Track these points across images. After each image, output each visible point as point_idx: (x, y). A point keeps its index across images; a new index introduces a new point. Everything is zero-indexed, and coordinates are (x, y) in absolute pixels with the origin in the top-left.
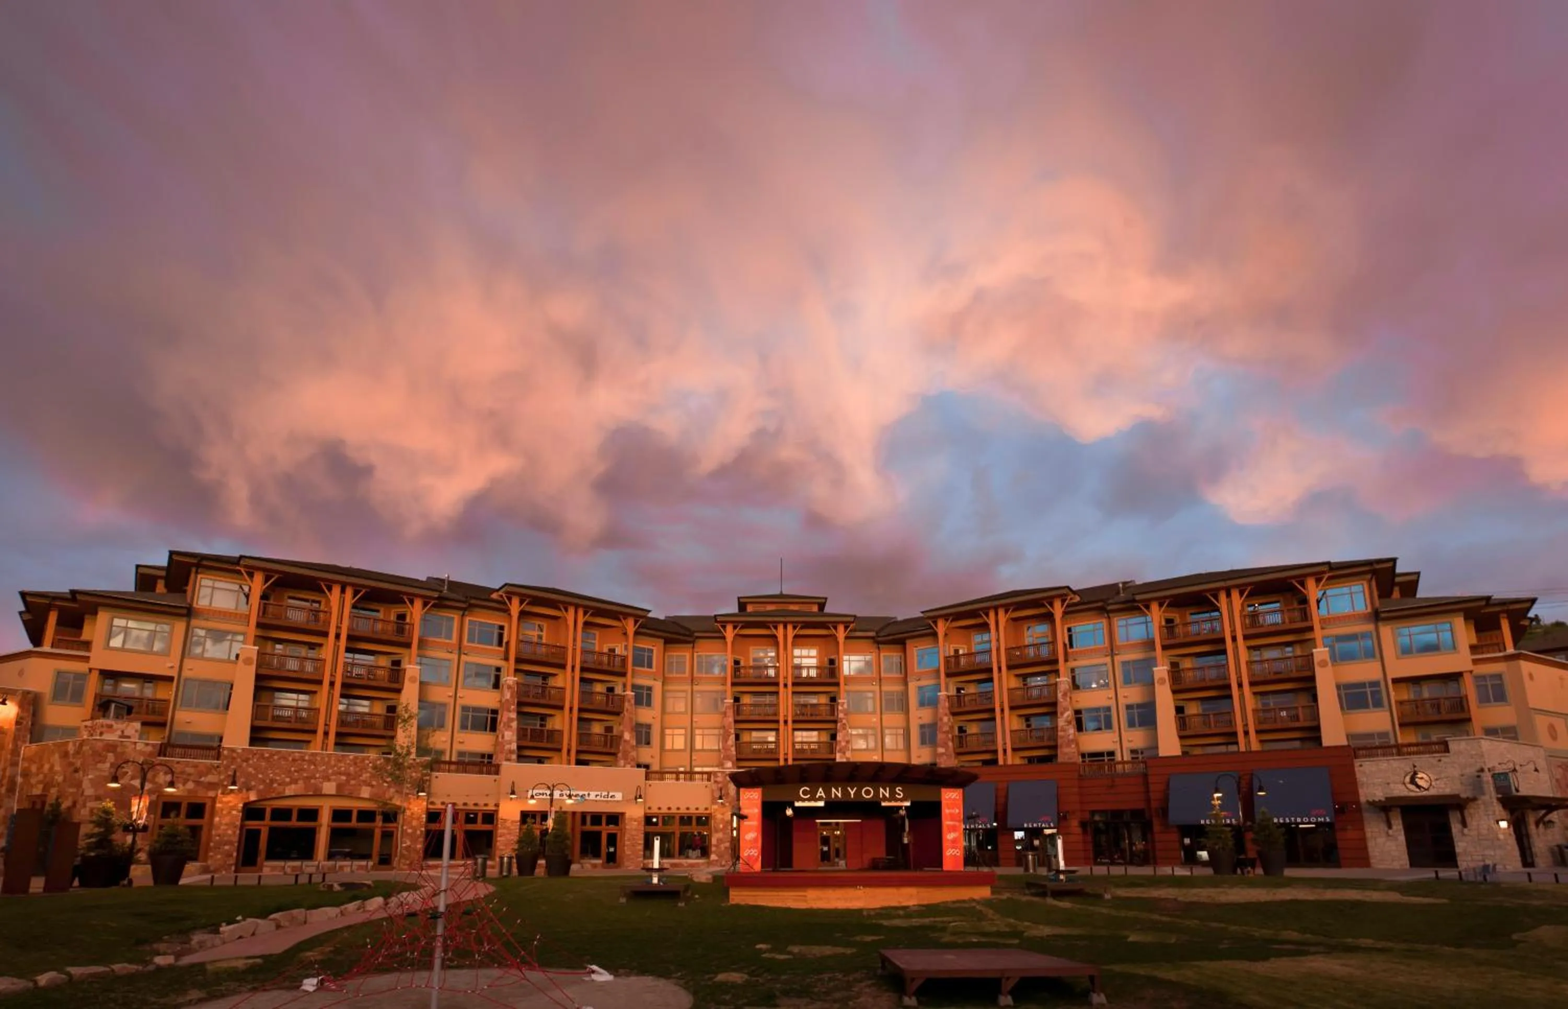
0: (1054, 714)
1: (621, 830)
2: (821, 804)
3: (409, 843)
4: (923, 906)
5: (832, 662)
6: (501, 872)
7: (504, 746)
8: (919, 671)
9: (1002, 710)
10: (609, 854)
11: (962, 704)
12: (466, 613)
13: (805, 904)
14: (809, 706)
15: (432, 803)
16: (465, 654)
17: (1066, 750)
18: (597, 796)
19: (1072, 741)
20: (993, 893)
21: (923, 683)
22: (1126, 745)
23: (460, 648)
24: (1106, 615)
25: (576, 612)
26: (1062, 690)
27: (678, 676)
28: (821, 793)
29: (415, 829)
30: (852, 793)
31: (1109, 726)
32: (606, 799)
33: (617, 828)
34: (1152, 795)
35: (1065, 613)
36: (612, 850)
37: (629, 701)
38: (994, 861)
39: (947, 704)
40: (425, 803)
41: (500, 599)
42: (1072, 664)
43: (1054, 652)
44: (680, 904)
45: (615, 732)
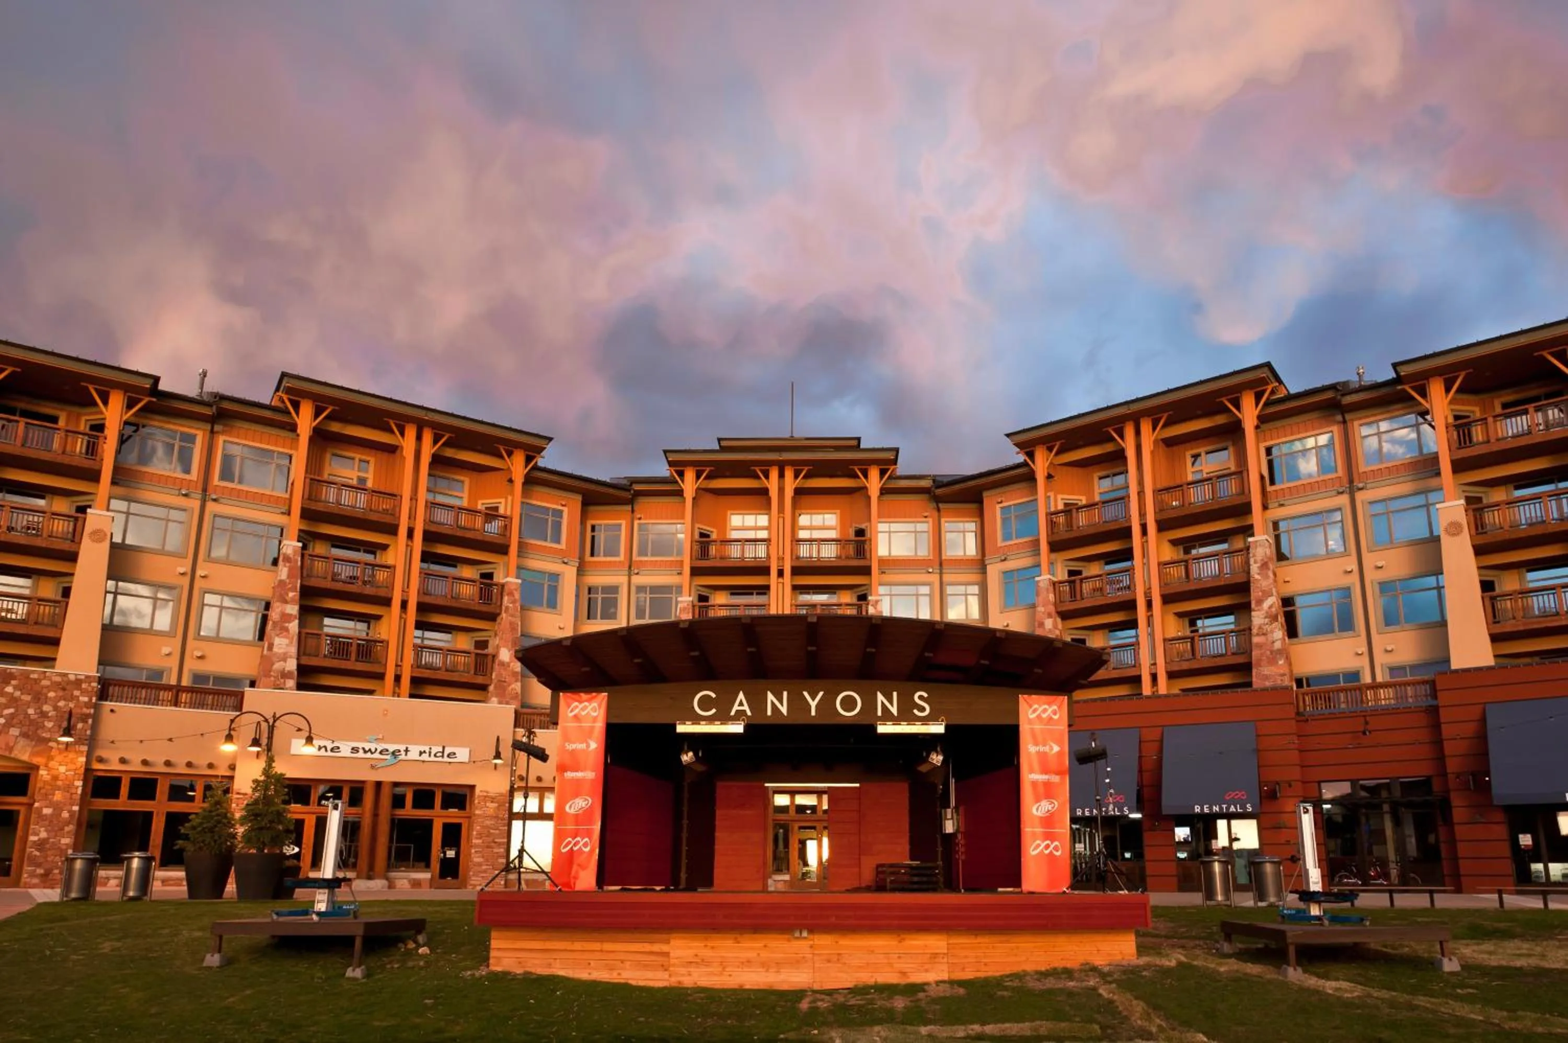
0: (1242, 609)
1: (469, 817)
2: (737, 728)
3: (43, 835)
4: (961, 983)
5: (860, 533)
6: (126, 888)
7: (273, 664)
8: (1003, 544)
9: (1149, 604)
10: (445, 862)
11: (1078, 597)
12: (217, 428)
13: (665, 975)
14: (819, 607)
15: (101, 760)
16: (215, 500)
17: (1267, 670)
18: (421, 753)
19: (1280, 652)
20: (1141, 949)
21: (1011, 565)
22: (1381, 659)
23: (205, 490)
24: (1339, 418)
25: (419, 438)
26: (1259, 558)
27: (609, 559)
28: (741, 703)
29: (58, 808)
30: (813, 704)
31: (1346, 624)
32: (440, 759)
33: (462, 813)
34: (1449, 747)
35: (1263, 419)
36: (451, 854)
37: (511, 594)
38: (1138, 881)
39: (1051, 597)
40: (83, 759)
41: (279, 404)
42: (1276, 513)
43: (1244, 489)
44: (350, 973)
45: (490, 650)
